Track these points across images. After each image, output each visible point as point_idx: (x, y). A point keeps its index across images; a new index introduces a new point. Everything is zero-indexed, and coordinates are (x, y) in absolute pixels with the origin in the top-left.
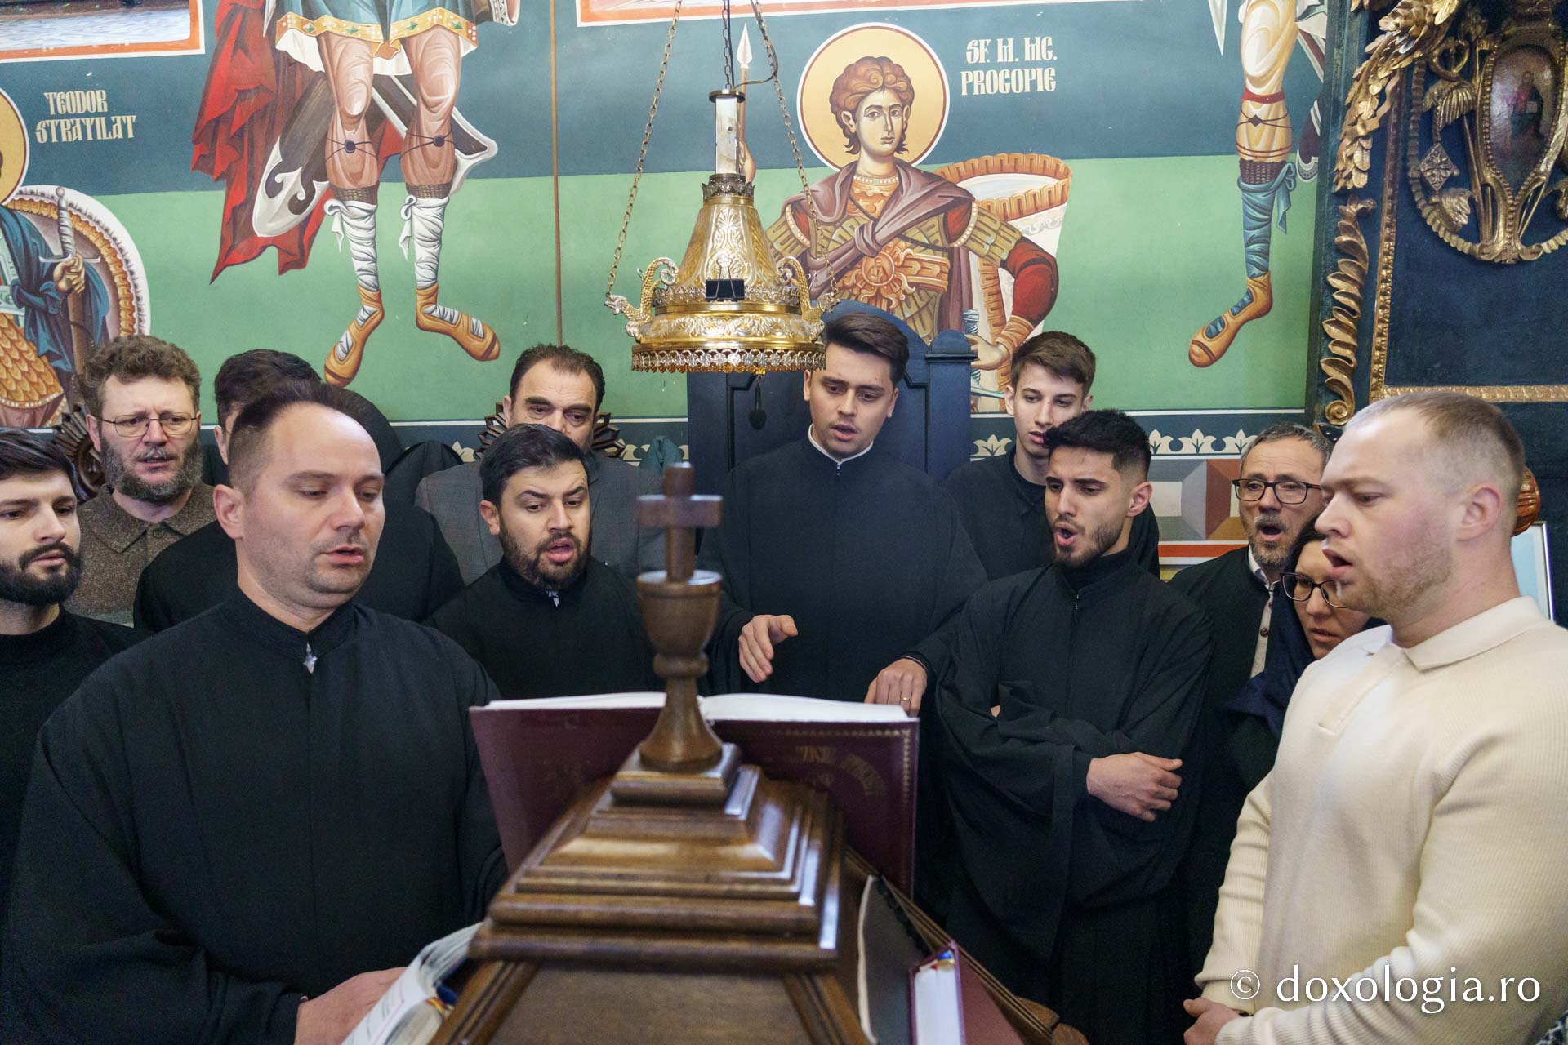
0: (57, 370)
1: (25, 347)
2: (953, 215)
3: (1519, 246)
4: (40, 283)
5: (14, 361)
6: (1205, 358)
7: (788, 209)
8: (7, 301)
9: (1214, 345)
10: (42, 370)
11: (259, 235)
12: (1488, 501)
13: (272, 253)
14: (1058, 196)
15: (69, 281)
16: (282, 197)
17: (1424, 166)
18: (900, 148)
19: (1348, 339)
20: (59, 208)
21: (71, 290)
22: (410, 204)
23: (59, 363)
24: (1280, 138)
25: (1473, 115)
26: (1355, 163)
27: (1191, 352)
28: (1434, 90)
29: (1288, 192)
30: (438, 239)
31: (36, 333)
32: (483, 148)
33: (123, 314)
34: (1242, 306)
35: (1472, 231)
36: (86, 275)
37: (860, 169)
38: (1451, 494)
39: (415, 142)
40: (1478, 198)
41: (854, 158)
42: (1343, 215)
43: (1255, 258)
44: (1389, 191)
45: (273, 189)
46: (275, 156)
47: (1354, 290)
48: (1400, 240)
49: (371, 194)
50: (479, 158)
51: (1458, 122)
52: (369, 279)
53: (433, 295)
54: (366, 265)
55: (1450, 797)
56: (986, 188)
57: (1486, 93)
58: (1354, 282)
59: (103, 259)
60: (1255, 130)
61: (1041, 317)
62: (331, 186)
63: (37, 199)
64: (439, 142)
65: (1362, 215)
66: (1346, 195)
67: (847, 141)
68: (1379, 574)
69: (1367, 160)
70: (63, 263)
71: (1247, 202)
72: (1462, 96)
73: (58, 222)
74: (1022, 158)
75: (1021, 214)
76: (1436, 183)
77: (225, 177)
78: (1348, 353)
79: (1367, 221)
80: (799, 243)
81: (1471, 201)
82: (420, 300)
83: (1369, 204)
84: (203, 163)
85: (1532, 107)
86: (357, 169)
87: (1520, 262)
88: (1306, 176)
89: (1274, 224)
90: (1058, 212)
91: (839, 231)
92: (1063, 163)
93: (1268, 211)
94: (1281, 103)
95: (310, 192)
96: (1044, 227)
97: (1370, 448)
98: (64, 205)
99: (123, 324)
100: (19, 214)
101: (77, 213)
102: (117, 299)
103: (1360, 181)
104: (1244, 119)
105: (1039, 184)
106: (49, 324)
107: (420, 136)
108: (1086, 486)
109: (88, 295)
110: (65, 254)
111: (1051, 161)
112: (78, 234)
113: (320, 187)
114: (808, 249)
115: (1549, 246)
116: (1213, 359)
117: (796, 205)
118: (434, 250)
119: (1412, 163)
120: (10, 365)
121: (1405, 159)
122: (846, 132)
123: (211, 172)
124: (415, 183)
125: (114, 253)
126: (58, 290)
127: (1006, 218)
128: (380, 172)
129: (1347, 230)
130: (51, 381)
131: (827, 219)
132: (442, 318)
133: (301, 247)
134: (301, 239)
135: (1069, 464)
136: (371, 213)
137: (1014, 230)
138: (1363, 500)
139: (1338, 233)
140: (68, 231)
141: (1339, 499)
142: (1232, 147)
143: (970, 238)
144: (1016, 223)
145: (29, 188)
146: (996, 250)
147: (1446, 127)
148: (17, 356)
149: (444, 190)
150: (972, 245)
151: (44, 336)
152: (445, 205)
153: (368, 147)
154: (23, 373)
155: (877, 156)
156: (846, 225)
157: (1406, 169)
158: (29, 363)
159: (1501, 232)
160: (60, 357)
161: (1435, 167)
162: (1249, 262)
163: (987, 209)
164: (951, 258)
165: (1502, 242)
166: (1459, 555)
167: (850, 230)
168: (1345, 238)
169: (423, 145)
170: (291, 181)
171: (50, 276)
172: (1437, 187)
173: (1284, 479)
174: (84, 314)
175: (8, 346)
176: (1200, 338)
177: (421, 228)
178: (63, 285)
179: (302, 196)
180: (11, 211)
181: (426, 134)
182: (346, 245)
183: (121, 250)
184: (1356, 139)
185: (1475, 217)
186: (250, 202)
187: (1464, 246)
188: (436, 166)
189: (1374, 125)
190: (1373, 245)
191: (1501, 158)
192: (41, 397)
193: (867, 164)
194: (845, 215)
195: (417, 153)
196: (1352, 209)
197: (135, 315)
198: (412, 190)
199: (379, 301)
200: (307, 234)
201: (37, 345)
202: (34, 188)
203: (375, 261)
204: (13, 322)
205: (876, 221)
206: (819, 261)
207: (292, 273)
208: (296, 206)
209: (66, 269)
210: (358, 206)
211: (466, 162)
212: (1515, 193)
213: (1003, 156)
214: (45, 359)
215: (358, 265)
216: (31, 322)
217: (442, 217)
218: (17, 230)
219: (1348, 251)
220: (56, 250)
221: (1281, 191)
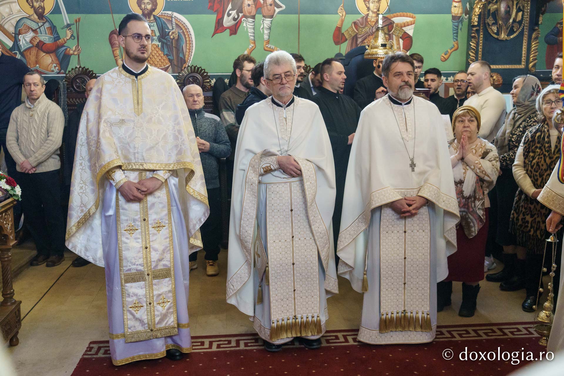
0: (169, 59)
1: (160, 53)
2: (390, 26)
3: (506, 37)
4: (166, 36)
5: (157, 56)
6: (444, 60)
7: (353, 25)
8: (156, 41)
9: (446, 57)
10: (165, 58)
11: (225, 26)
12: (487, 74)
13: (228, 31)
14: (413, 22)
15: (173, 36)
16: (231, 17)
17: (488, 20)
18: (378, 10)
19: (474, 55)
20: (172, 17)
21: (174, 38)
22: (263, 20)
23: (169, 57)
24: (460, 11)
25: (497, 10)
26: (475, 20)
27: (441, 58)
28: (490, 5)
29: (462, 23)
30: (270, 28)
31: (164, 49)
32: (281, 7)
33: (188, 45)
34: (452, 48)
35: (498, 33)
36: (178, 35)
37: (369, 15)
38: (483, 73)
39: (265, 5)
40: (498, 27)
41: (368, 13)
42: (473, 30)
43: (455, 37)
44: (482, 25)
45: (229, 15)
46: (230, 7)
47: (475, 45)
48: (484, 35)
49: (253, 17)
50: (280, 9)
51: (495, 12)
52: (252, 38)
53: (268, 42)
54: (252, 34)
55: (483, 107)
56: (397, 20)
57: (500, 6)
58: (475, 43)
59: (183, 31)
60: (455, 8)
61: (409, 50)
62: (244, 15)
63: (166, 15)
64: (271, 5)
65: (476, 30)
66: (474, 26)
67: (367, 8)
68: (475, 84)
69: (477, 20)
70: (172, 31)
71: (453, 25)
72: (496, 6)
73: (172, 21)
74: (405, 14)
75: (405, 26)
76: (490, 24)
77: (217, 11)
78: (474, 58)
79: (478, 31)
80: (355, 32)
81: (497, 27)
82: (265, 43)
83: (477, 28)
84: (211, 8)
85: (508, 9)
86: (250, 11)
87: (506, 40)
88: (466, 19)
89: (459, 30)
90: (413, 26)
91: (364, 29)
92: (414, 15)
93: (458, 27)
94: (461, 3)
95: (238, 16)
96: (410, 29)
97: (473, 68)
98: (173, 16)
99: (188, 47)
100: (161, 19)
101: (177, 19)
102: (186, 41)
103: (476, 24)
104: (453, 6)
105: (409, 20)
106: (168, 48)
107: (266, 3)
108: (433, 80)
109: (179, 39)
110: (173, 29)
111: (411, 14)
112: (177, 24)
113: (241, 15)
114: (357, 34)
115: (512, 37)
116: (446, 60)
117: (355, 23)
118: (269, 31)
119: (486, 20)
120: (156, 57)
121: (485, 19)
122: (367, 7)
123: (213, 10)
124: (265, 15)
125: (186, 29)
126: (170, 38)
127: (402, 27)
128: (256, 12)
129: (474, 33)
130: (167, 61)
131: (362, 26)
132: (270, 48)
133: (236, 30)
134: (235, 28)
135: (430, 76)
136: (254, 22)
137: (403, 30)
138: (472, 75)
139: (472, 33)
140: (174, 23)
141: (470, 75)
142: (450, 12)
143: (394, 32)
144: (403, 28)
145: (164, 12)
146: (399, 35)
147: (492, 13)
148: (158, 55)
149: (272, 17)
150: (394, 33)
151: (166, 50)
152: (272, 20)
153: (253, 6)
154: (159, 59)
155: (373, 12)
156: (366, 28)
157: (485, 21)
158: (161, 57)
159: (503, 34)
160: (170, 56)
161: (490, 21)
162: (454, 38)
163: (397, 25)
164: (389, 36)
165: (503, 36)
166: (484, 81)
167: (367, 29)
168: (473, 35)
169: (267, 6)
170: (234, 13)
171: (168, 34)
172: (491, 24)
173: (462, 80)
174: (177, 45)
175: (156, 52)
176: (443, 55)
177: (265, 26)
178: (172, 37)
179: (236, 17)
180: (159, 18)
181: (268, 3)
182: (247, 29)
183: (188, 29)
184: (475, 15)
185: (498, 31)
186: (223, 18)
187: (496, 36)
188: (270, 11)
189: (478, 13)
190: (479, 35)
191: (502, 19)
192: (164, 66)
193: (371, 14)
194: (366, 26)
195: (265, 7)
196: (474, 29)
197: (191, 45)
198: (264, 16)
199: (255, 43)
200: (237, 27)
201: (164, 52)
202: (165, 12)
203: (254, 33)
204: (158, 46)
205: (373, 27)
206: (360, 36)
207: (233, 36)
208: (235, 19)
209: (173, 33)
210: (250, 20)
211: (277, 10)
212: (505, 26)
213: (401, 13)
214: (166, 56)
215: (250, 34)
216: (162, 46)
217: (271, 23)
218: (160, 22)
219: (474, 37)
220: (170, 28)
221: (460, 23)
